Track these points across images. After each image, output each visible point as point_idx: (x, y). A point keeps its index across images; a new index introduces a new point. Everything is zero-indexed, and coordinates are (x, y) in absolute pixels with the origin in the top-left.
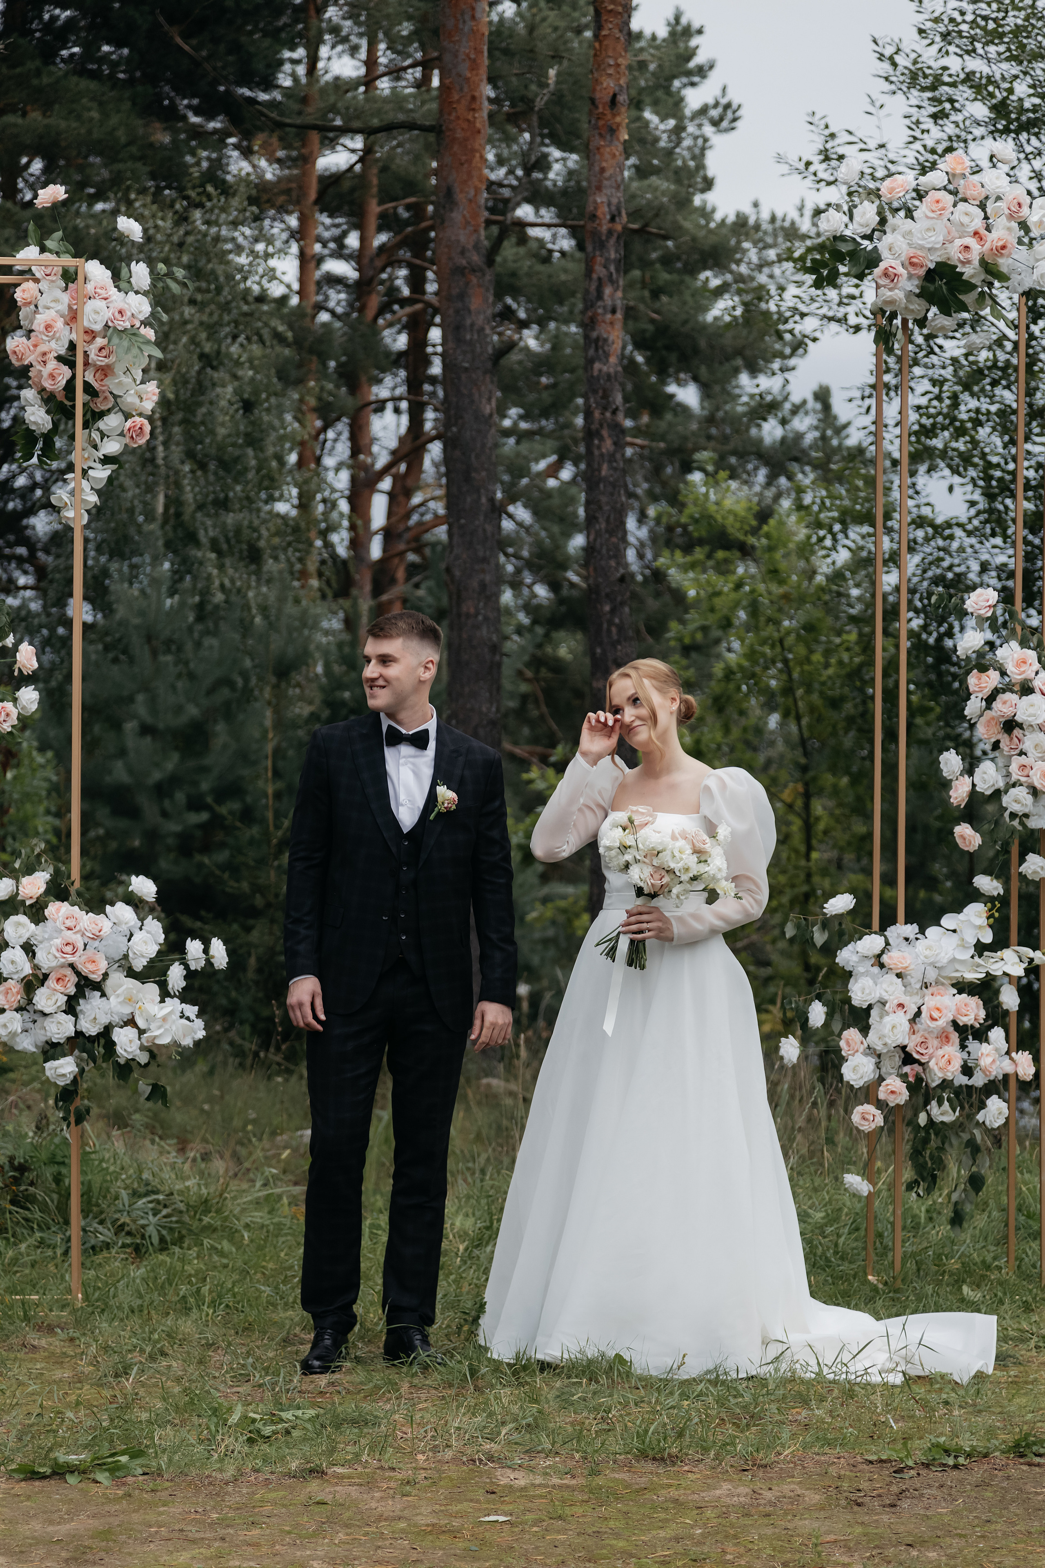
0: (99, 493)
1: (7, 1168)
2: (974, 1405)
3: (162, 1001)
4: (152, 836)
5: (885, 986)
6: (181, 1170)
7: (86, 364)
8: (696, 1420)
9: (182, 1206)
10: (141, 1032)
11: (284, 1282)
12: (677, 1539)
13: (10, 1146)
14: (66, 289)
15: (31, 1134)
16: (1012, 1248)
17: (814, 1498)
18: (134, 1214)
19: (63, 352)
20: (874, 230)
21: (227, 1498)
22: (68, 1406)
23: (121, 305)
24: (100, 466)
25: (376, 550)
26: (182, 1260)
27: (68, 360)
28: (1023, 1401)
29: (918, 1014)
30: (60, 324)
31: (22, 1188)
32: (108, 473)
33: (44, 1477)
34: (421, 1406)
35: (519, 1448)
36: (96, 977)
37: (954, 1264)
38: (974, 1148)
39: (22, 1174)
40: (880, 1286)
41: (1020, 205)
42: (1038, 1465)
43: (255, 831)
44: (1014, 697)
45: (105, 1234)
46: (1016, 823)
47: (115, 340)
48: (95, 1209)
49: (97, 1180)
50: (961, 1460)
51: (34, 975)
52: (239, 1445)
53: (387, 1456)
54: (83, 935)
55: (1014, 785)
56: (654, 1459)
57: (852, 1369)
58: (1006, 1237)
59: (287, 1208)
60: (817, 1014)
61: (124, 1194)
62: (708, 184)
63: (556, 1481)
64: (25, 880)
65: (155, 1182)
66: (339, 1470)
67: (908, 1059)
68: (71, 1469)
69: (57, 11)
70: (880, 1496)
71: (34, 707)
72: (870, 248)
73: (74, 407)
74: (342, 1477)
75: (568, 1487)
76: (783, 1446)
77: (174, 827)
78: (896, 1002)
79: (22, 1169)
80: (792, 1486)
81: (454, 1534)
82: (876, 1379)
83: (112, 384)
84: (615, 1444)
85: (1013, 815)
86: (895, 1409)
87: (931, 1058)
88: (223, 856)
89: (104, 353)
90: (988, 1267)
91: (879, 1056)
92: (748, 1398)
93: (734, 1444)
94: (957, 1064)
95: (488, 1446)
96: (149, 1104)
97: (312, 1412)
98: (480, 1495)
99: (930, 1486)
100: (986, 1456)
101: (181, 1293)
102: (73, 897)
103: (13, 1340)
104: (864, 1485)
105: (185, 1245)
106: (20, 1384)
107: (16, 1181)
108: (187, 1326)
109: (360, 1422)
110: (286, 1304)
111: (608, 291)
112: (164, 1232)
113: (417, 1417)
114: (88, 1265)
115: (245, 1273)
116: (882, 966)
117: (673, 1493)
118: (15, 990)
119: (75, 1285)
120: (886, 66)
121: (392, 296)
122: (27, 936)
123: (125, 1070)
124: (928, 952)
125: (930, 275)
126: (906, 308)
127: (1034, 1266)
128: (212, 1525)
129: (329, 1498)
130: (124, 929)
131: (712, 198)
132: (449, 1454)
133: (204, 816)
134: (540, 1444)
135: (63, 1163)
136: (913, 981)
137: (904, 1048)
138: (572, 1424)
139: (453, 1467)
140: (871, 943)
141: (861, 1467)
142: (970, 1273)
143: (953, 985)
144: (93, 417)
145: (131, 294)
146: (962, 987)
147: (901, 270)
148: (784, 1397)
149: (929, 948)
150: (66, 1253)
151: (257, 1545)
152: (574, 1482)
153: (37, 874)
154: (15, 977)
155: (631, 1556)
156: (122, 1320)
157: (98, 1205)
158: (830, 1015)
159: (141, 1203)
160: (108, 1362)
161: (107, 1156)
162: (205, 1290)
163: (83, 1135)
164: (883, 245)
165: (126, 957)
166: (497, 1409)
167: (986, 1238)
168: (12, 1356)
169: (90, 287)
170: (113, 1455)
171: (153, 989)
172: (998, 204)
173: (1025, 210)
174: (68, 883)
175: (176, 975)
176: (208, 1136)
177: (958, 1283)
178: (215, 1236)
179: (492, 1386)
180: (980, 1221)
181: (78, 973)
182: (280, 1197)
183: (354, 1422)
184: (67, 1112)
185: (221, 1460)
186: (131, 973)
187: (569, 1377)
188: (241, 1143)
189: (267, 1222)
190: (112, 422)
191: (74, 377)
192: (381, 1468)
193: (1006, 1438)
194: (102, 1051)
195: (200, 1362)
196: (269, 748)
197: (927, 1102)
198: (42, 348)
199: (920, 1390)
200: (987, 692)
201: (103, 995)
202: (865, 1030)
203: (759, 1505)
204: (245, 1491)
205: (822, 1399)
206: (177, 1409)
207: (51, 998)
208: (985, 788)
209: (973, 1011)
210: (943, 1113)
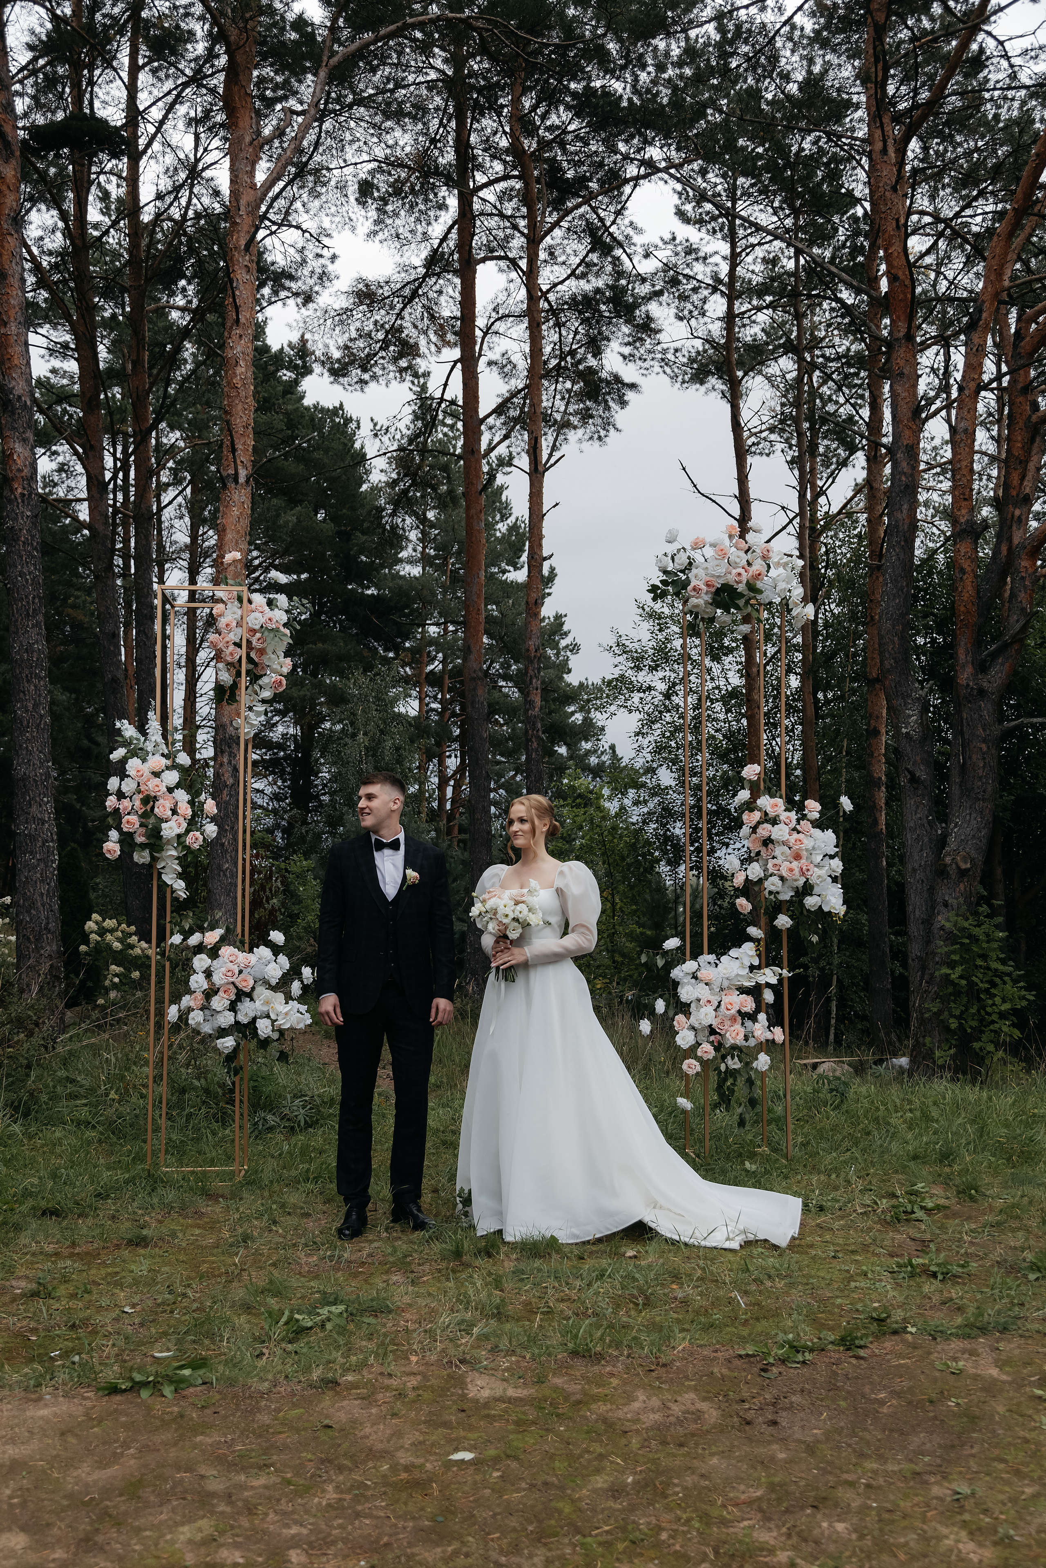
3: (287, 1003)
5: (699, 990)
7: (251, 647)
9: (319, 1103)
10: (273, 1021)
14: (240, 607)
17: (712, 1413)
18: (292, 1109)
20: (686, 568)
23: (271, 616)
25: (448, 807)
27: (240, 645)
29: (719, 1006)
30: (235, 626)
36: (247, 990)
38: (751, 1083)
41: (768, 551)
44: (769, 826)
45: (275, 1121)
46: (772, 897)
47: (267, 634)
50: (807, 1356)
51: (211, 989)
53: (389, 1355)
54: (240, 965)
55: (770, 876)
60: (660, 1006)
61: (288, 1097)
62: (569, 671)
63: (512, 1391)
64: (209, 934)
66: (349, 1378)
67: (714, 1032)
68: (146, 1384)
71: (213, 835)
72: (684, 577)
74: (351, 1387)
75: (521, 1400)
78: (705, 999)
83: (265, 660)
85: (770, 893)
87: (726, 1031)
89: (261, 642)
91: (697, 1031)
94: (741, 1035)
95: (463, 1341)
98: (453, 1414)
99: (794, 1391)
100: (823, 1350)
102: (236, 943)
103: (190, 1209)
104: (745, 1391)
112: (307, 1119)
116: (697, 979)
118: (199, 998)
121: (454, 714)
122: (207, 966)
123: (265, 1043)
124: (722, 970)
125: (718, 592)
126: (705, 610)
130: (265, 961)
131: (568, 678)
132: (434, 1353)
134: (501, 1340)
136: (715, 987)
137: (711, 1026)
139: (436, 1376)
140: (690, 966)
143: (738, 989)
145: (277, 610)
146: (743, 990)
147: (702, 589)
149: (723, 968)
153: (216, 930)
154: (199, 990)
158: (667, 1007)
164: (691, 575)
165: (265, 977)
168: (185, 1223)
169: (253, 606)
170: (180, 1368)
171: (280, 996)
174: (233, 935)
175: (296, 987)
181: (236, 987)
184: (230, 1069)
186: (268, 987)
190: (266, 680)
194: (250, 1033)
197: (725, 1057)
198: (226, 638)
200: (753, 824)
201: (252, 1000)
202: (688, 1014)
204: (274, 1403)
207: (219, 1002)
208: (753, 877)
209: (748, 1004)
210: (734, 1064)
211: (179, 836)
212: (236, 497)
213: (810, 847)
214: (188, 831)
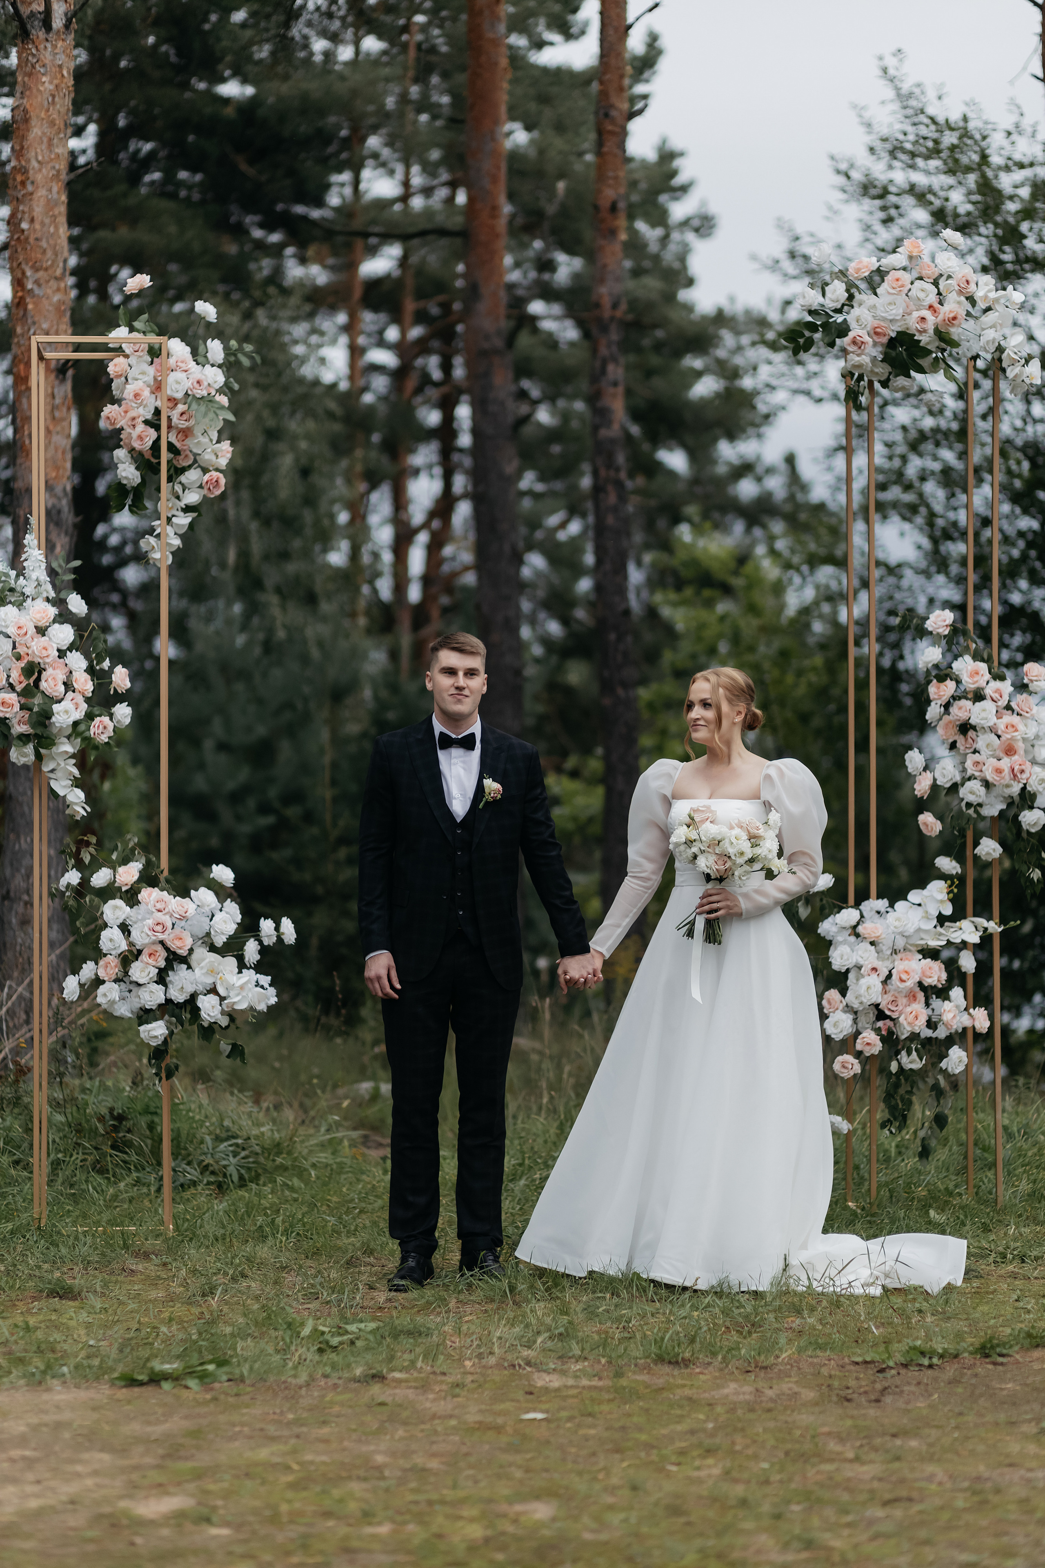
0: (182, 537)
1: (108, 1117)
2: (944, 1312)
3: (240, 972)
4: (228, 837)
5: (860, 953)
6: (257, 1119)
7: (170, 427)
8: (705, 1328)
9: (258, 1149)
10: (222, 999)
11: (347, 1213)
12: (692, 1432)
13: (110, 1099)
14: (152, 363)
15: (128, 1089)
16: (972, 1176)
17: (809, 1394)
18: (217, 1156)
19: (149, 416)
20: (843, 305)
21: (301, 1400)
22: (162, 1321)
23: (198, 376)
24: (182, 514)
26: (258, 1195)
27: (154, 423)
28: (985, 1308)
29: (889, 976)
30: (146, 393)
31: (121, 1135)
32: (189, 520)
33: (141, 1384)
34: (466, 1319)
35: (553, 1354)
36: (183, 952)
37: (921, 1192)
38: (938, 1092)
39: (121, 1123)
40: (859, 1211)
41: (968, 282)
42: (1002, 1364)
43: (315, 831)
44: (966, 704)
45: (193, 1173)
46: (971, 811)
47: (194, 406)
48: (183, 1152)
49: (185, 1127)
50: (935, 1360)
51: (129, 951)
52: (311, 1355)
53: (439, 1362)
54: (171, 916)
55: (969, 779)
56: (670, 1362)
57: (838, 1283)
58: (966, 1167)
59: (347, 1150)
61: (208, 1139)
62: (690, 282)
63: (585, 1382)
64: (121, 870)
65: (235, 1129)
66: (397, 1375)
67: (881, 1015)
68: (166, 1377)
69: (140, 143)
70: (866, 1392)
71: (128, 721)
72: (840, 320)
73: (159, 463)
74: (399, 1381)
75: (595, 1387)
76: (781, 1350)
77: (245, 829)
78: (870, 966)
79: (120, 1118)
80: (790, 1385)
81: (499, 1429)
82: (859, 1291)
83: (192, 444)
84: (636, 1351)
85: (969, 805)
86: (876, 1317)
87: (900, 1015)
88: (287, 852)
89: (185, 417)
90: (950, 1194)
91: (856, 1013)
92: (749, 1309)
93: (739, 1349)
94: (923, 1020)
95: (526, 1353)
96: (228, 1062)
97: (372, 1325)
98: (520, 1395)
99: (909, 1384)
100: (956, 1356)
101: (258, 1224)
102: (163, 883)
103: (115, 1266)
104: (852, 1383)
105: (261, 1182)
106: (121, 1303)
107: (116, 1129)
108: (263, 1252)
109: (415, 1333)
110: (348, 1232)
111: (611, 368)
112: (243, 1171)
113: (465, 1328)
114: (178, 1200)
115: (312, 1206)
116: (857, 935)
117: (687, 1392)
118: (113, 964)
119: (167, 1217)
120: (842, 180)
122: (123, 917)
123: (209, 1031)
124: (897, 924)
125: (892, 343)
126: (872, 371)
127: (990, 1193)
128: (289, 1424)
129: (389, 1400)
130: (207, 910)
132: (492, 1360)
133: (270, 820)
134: (571, 1349)
135: (156, 1113)
136: (884, 948)
137: (877, 1006)
138: (598, 1333)
139: (496, 1372)
140: (848, 916)
141: (848, 1367)
142: (935, 1199)
143: (919, 952)
144: (176, 472)
145: (208, 367)
146: (926, 953)
147: (867, 338)
148: (780, 1307)
149: (898, 919)
150: (159, 1190)
151: (326, 1441)
152: (601, 1383)
153: (132, 864)
154: (113, 953)
155: (653, 1447)
156: (207, 1247)
157: (186, 1149)
159: (222, 1146)
160: (195, 1284)
161: (193, 1106)
162: (279, 1220)
163: (172, 1090)
164: (851, 317)
165: (208, 934)
166: (534, 1321)
167: (948, 1170)
168: (114, 1279)
169: (172, 361)
170: (202, 1364)
171: (231, 962)
172: (949, 282)
173: (972, 287)
174: (158, 871)
175: (251, 950)
176: (280, 1089)
177: (925, 1208)
178: (286, 1174)
179: (528, 1301)
180: (941, 1155)
181: (167, 949)
182: (341, 1141)
183: (409, 1333)
184: (159, 1068)
185: (295, 1368)
186: (213, 948)
187: (594, 1292)
188: (306, 1095)
189: (331, 1162)
190: (192, 476)
191: (159, 438)
192: (434, 1373)
193: (972, 1341)
194: (188, 1016)
195: (276, 1283)
196: (327, 759)
197: (898, 1053)
198: (132, 414)
199: (897, 1301)
200: (945, 699)
201: (189, 967)
202: (843, 993)
203: (761, 1402)
204: (316, 1394)
205: (812, 1310)
206: (256, 1324)
207: (144, 971)
208: (944, 781)
209: (936, 974)
210: (912, 1061)
211: (76, 724)
212: (47, 56)
213: (1031, 735)
214: (90, 717)
